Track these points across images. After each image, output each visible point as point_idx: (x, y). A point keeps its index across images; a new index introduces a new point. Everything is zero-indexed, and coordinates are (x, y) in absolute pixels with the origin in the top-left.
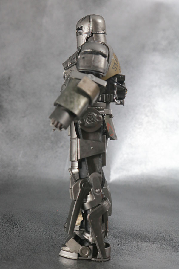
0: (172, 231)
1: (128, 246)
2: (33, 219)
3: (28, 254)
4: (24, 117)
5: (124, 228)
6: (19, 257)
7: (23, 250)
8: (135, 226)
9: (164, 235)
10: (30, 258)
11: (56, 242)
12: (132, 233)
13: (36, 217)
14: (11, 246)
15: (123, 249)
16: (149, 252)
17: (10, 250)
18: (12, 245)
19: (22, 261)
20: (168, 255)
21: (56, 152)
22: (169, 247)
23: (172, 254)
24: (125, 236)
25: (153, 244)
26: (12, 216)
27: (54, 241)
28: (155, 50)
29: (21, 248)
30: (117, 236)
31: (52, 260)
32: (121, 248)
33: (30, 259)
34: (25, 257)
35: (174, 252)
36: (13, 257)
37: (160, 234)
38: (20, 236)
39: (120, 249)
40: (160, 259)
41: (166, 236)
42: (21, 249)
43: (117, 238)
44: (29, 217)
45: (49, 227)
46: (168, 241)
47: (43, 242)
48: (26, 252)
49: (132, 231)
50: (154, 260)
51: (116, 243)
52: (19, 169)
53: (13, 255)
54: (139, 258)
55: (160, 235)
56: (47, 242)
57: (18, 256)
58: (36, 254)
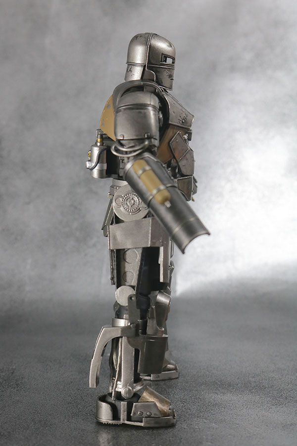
0: (273, 371)
1: (198, 403)
2: (47, 372)
3: (34, 427)
4: (29, 203)
5: (195, 373)
6: (19, 432)
7: (27, 422)
8: (214, 369)
9: (259, 379)
10: (37, 432)
11: (81, 408)
12: (207, 380)
13: (52, 369)
14: (7, 417)
15: (190, 409)
16: (232, 410)
17: (6, 423)
18: (10, 414)
19: (23, 438)
20: (264, 412)
21: (86, 255)
22: (266, 399)
23: (270, 410)
24: (195, 387)
25: (240, 396)
26: (12, 371)
27: (79, 406)
28: (233, 69)
29: (23, 418)
30: (182, 388)
31: (72, 436)
32: (186, 407)
33: (37, 434)
34: (28, 431)
35: (272, 407)
36: (9, 432)
37: (254, 377)
38: (24, 401)
39: (185, 409)
40: (249, 421)
41: (263, 381)
42: (25, 420)
43: (182, 391)
44: (40, 370)
45: (72, 382)
46: (265, 388)
47: (61, 409)
48: (31, 425)
49: (208, 377)
50: (238, 424)
51: (180, 400)
52: (27, 288)
53: (9, 430)
54: (215, 423)
55: (253, 379)
56: (67, 408)
57: (17, 430)
58: (46, 427)
